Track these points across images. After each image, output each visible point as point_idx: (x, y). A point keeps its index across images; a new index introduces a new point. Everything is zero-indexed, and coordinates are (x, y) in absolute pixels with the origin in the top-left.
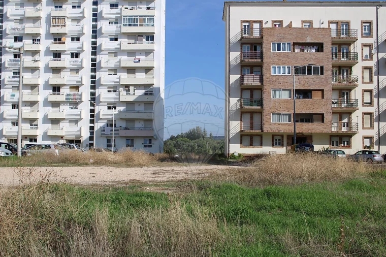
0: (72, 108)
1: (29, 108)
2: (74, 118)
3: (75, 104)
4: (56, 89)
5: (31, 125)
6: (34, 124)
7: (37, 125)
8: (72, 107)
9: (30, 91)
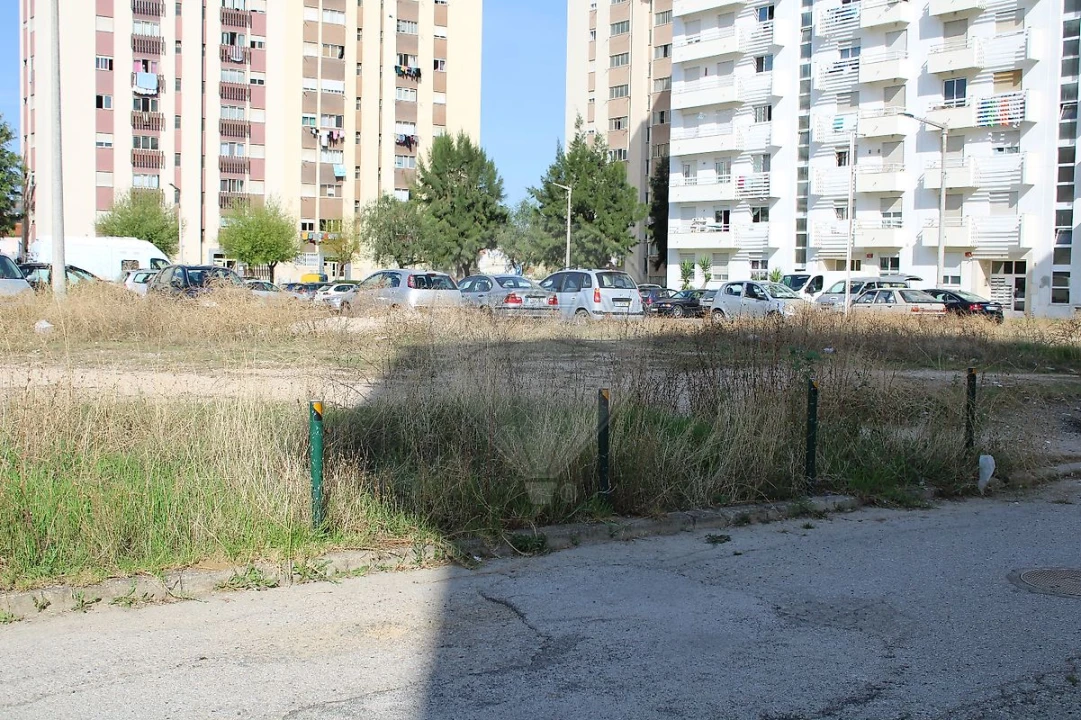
0: (1001, 149)
1: (878, 160)
2: (1007, 183)
3: (1010, 133)
4: (954, 86)
5: (885, 215)
6: (891, 210)
7: (899, 214)
8: (1001, 145)
9: (881, 104)
